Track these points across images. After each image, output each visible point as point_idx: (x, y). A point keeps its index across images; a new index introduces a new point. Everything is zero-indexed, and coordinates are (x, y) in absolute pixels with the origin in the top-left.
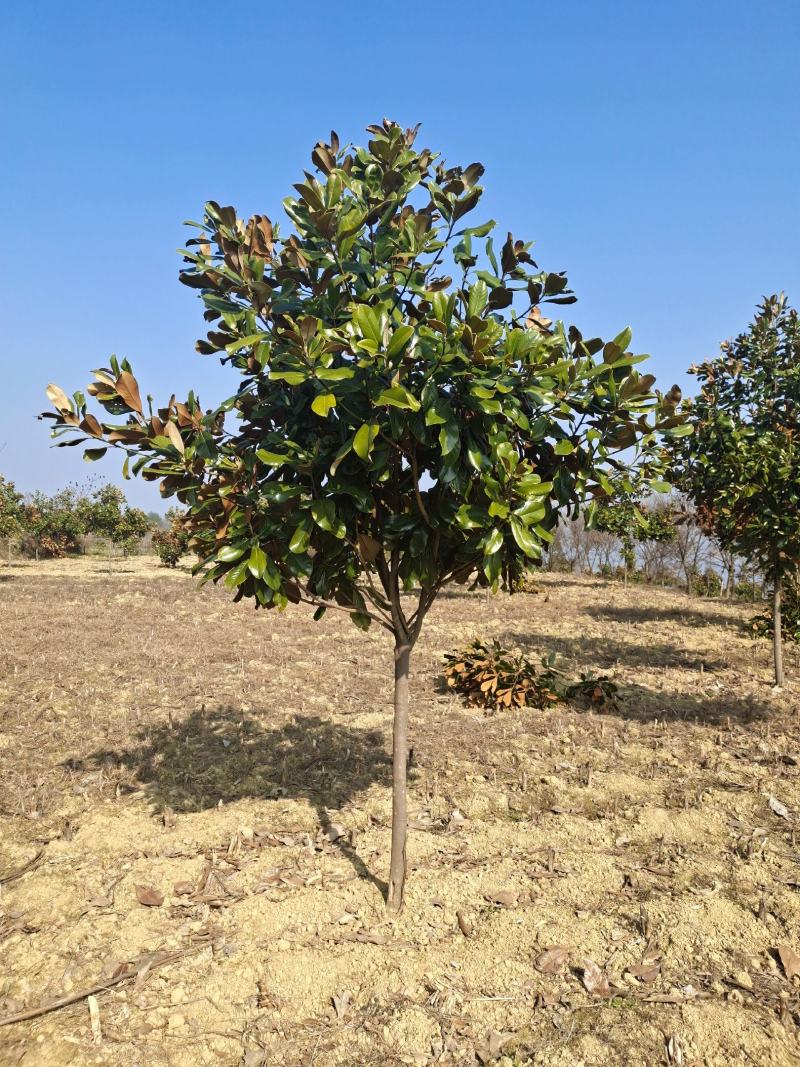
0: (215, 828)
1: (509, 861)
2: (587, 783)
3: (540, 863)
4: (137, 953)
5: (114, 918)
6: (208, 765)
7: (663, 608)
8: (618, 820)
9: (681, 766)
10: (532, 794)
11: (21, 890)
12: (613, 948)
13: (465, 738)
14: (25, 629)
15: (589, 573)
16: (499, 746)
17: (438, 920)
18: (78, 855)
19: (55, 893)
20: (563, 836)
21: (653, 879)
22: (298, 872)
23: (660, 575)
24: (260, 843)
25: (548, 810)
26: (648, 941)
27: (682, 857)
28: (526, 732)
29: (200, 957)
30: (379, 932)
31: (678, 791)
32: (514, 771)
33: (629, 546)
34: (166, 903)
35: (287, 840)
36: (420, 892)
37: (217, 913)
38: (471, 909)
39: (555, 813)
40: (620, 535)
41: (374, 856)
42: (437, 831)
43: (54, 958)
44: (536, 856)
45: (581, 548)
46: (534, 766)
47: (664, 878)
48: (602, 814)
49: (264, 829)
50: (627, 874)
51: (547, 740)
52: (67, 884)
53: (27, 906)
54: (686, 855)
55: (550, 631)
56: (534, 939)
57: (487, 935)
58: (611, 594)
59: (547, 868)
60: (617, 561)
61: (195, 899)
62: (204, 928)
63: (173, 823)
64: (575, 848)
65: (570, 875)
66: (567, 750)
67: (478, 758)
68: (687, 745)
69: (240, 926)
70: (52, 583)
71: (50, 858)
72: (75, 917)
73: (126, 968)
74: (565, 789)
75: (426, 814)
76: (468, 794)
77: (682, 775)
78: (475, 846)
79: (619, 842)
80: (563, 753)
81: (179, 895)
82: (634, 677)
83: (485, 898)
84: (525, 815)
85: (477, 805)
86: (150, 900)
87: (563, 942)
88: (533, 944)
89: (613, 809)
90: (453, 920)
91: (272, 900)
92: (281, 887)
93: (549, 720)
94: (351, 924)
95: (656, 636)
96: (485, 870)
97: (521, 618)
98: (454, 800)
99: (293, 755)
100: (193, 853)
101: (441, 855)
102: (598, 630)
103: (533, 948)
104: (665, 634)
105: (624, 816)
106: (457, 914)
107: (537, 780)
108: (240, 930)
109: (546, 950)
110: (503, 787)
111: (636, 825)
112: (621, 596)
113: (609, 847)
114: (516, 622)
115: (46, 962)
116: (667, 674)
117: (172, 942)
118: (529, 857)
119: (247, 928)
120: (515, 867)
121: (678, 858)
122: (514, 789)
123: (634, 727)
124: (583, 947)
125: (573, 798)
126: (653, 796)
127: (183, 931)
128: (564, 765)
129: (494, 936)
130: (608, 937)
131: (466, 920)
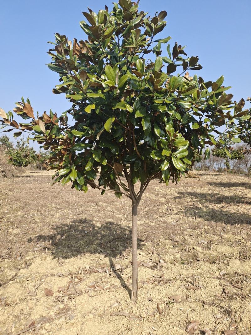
0: (76, 265)
1: (179, 281)
2: (210, 249)
3: (190, 282)
4: (39, 317)
5: (34, 301)
6: (79, 240)
7: (240, 182)
8: (221, 264)
9: (245, 242)
10: (189, 253)
11: (6, 289)
12: (217, 322)
13: (167, 231)
14: (32, 193)
15: (214, 171)
16: (179, 234)
17: (150, 307)
18: (29, 274)
19: (17, 290)
20: (200, 271)
21: (234, 290)
22: (102, 284)
23: (239, 171)
24: (91, 271)
25: (195, 260)
26: (232, 319)
27: (246, 281)
28: (189, 229)
29: (60, 320)
30: (128, 311)
31: (244, 252)
32: (184, 244)
33: (228, 161)
34: (54, 295)
35: (100, 270)
36: (144, 295)
37: (70, 301)
38: (163, 302)
39: (198, 261)
40: (224, 158)
41: (130, 278)
42: (154, 268)
43: (11, 317)
44: (189, 279)
45: (211, 162)
46: (191, 242)
47: (239, 290)
48: (215, 262)
49: (93, 266)
50: (224, 288)
51: (197, 232)
52: (22, 287)
53: (7, 295)
54: (247, 281)
55: (200, 191)
56: (186, 317)
57: (168, 315)
58: (222, 178)
59: (193, 285)
60: (224, 167)
61: (64, 294)
62: (64, 307)
63: (62, 263)
64: (204, 276)
65: (201, 288)
66: (203, 236)
67: (171, 239)
68: (247, 234)
69: (77, 307)
70: (44, 178)
71: (19, 276)
72: (22, 300)
73: (34, 323)
74: (202, 251)
75: (151, 261)
76: (166, 253)
77: (246, 246)
78: (167, 274)
79: (221, 274)
80: (202, 237)
81: (59, 291)
82: (229, 207)
83: (168, 298)
84: (186, 262)
85: (169, 258)
86: (49, 293)
87: (197, 319)
88: (185, 319)
89: (219, 260)
90: (155, 307)
91: (90, 296)
92: (95, 290)
93: (198, 224)
94: (118, 307)
95: (237, 192)
96: (169, 285)
97: (190, 186)
98: (161, 256)
99: (107, 237)
100: (67, 275)
101: (154, 278)
102: (217, 190)
103: (185, 321)
104: (240, 192)
105: (224, 263)
106: (157, 305)
107: (191, 248)
108: (77, 309)
109: (191, 323)
110: (179, 250)
111: (228, 267)
112: (225, 178)
113: (217, 275)
114: (188, 188)
115: (8, 318)
116: (241, 206)
117: (52, 313)
118: (187, 279)
119: (79, 308)
120: (181, 284)
121: (244, 281)
122: (183, 251)
123: (229, 227)
124: (205, 322)
125: (205, 255)
126: (235, 254)
127: (57, 308)
128: (202, 241)
129: (170, 315)
130: (216, 317)
131: (160, 307)
